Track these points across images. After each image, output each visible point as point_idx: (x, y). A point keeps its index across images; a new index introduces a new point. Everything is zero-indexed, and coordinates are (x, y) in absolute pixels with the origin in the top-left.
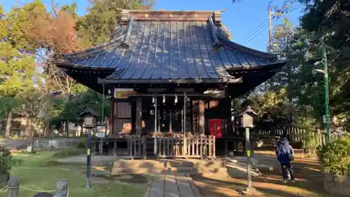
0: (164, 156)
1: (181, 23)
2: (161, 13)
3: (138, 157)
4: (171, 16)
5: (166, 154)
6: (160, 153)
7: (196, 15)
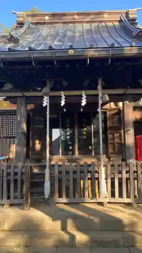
0: (64, 200)
1: (88, 24)
2: (64, 15)
3: (16, 201)
4: (76, 17)
5: (67, 196)
6: (57, 195)
7: (105, 16)
